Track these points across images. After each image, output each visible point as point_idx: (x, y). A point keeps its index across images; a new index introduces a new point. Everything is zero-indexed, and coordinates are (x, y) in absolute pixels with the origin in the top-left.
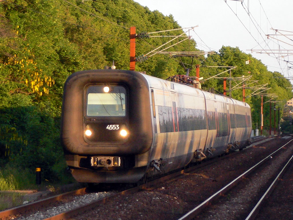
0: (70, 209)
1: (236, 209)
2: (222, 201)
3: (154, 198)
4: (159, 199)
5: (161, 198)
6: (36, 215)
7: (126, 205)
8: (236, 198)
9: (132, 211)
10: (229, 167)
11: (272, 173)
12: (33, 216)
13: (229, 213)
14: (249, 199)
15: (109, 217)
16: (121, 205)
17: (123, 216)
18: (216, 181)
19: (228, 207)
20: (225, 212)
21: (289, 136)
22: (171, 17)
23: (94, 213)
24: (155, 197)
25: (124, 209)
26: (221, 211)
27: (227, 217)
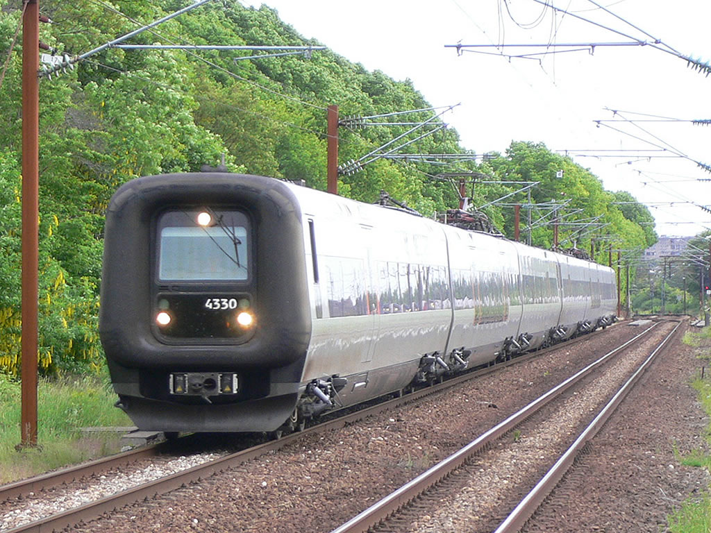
0: (212, 460)
1: (529, 458)
2: (503, 444)
3: (373, 439)
4: (382, 439)
5: (386, 438)
6: (147, 470)
7: (319, 451)
8: (532, 438)
9: (330, 462)
10: (521, 380)
11: (606, 392)
12: (142, 472)
13: (516, 465)
14: (556, 439)
15: (285, 473)
16: (310, 452)
17: (313, 473)
18: (495, 407)
19: (515, 454)
20: (508, 463)
21: (648, 319)
22: (408, 83)
23: (258, 466)
24: (376, 437)
25: (316, 458)
26: (500, 461)
27: (512, 473)
